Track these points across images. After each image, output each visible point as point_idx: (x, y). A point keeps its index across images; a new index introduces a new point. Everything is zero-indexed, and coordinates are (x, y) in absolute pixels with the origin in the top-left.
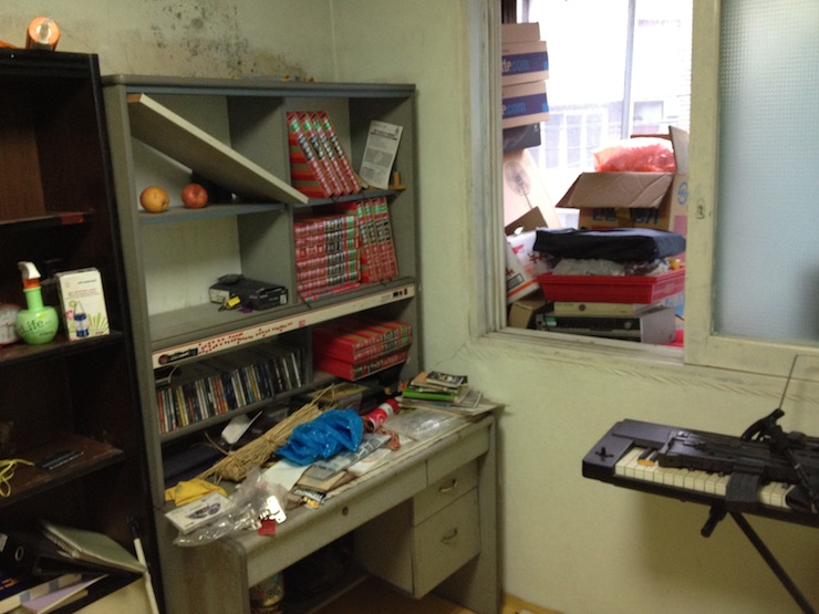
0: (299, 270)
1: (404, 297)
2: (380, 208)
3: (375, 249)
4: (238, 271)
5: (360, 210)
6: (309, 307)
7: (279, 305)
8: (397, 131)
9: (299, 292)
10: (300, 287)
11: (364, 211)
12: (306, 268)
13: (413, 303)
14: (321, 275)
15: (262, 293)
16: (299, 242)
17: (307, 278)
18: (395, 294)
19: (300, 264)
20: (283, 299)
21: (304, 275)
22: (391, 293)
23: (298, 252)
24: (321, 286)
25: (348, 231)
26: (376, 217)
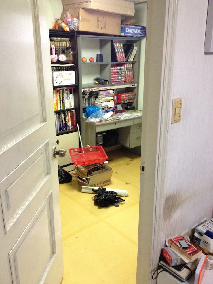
0: (111, 77)
1: (134, 86)
2: (130, 66)
3: (129, 75)
4: (99, 77)
5: (126, 65)
6: (113, 85)
7: (106, 84)
8: (136, 48)
9: (111, 82)
10: (111, 81)
11: (127, 66)
12: (112, 77)
13: (136, 88)
14: (116, 79)
15: (103, 81)
16: (112, 71)
17: (113, 79)
18: (132, 85)
19: (111, 76)
20: (107, 83)
21: (112, 78)
22: (131, 85)
23: (111, 73)
24: (116, 82)
25: (123, 70)
26: (129, 67)
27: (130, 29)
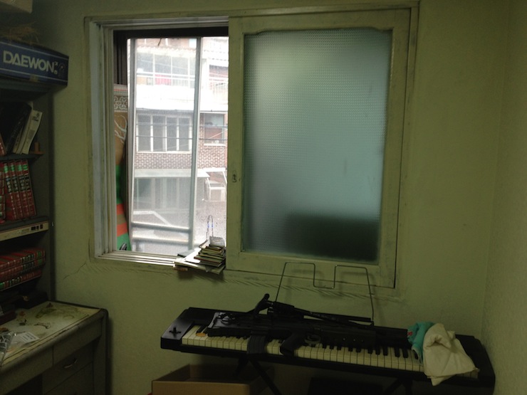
1: (40, 230)
2: (22, 167)
3: (18, 196)
5: (5, 168)
8: (38, 115)
11: (9, 169)
18: (33, 229)
22: (30, 228)
26: (20, 173)
27: (17, 55)
